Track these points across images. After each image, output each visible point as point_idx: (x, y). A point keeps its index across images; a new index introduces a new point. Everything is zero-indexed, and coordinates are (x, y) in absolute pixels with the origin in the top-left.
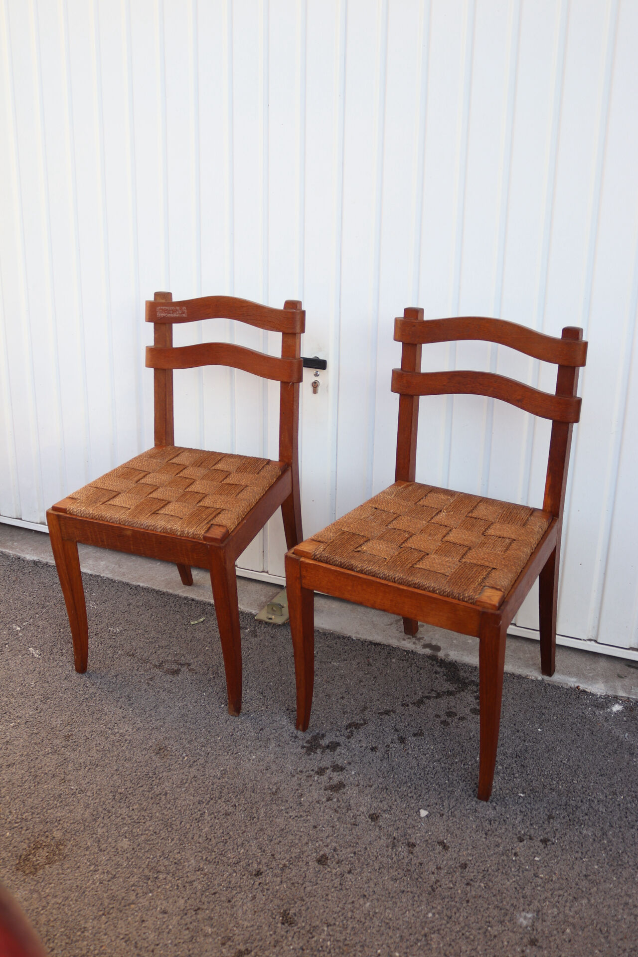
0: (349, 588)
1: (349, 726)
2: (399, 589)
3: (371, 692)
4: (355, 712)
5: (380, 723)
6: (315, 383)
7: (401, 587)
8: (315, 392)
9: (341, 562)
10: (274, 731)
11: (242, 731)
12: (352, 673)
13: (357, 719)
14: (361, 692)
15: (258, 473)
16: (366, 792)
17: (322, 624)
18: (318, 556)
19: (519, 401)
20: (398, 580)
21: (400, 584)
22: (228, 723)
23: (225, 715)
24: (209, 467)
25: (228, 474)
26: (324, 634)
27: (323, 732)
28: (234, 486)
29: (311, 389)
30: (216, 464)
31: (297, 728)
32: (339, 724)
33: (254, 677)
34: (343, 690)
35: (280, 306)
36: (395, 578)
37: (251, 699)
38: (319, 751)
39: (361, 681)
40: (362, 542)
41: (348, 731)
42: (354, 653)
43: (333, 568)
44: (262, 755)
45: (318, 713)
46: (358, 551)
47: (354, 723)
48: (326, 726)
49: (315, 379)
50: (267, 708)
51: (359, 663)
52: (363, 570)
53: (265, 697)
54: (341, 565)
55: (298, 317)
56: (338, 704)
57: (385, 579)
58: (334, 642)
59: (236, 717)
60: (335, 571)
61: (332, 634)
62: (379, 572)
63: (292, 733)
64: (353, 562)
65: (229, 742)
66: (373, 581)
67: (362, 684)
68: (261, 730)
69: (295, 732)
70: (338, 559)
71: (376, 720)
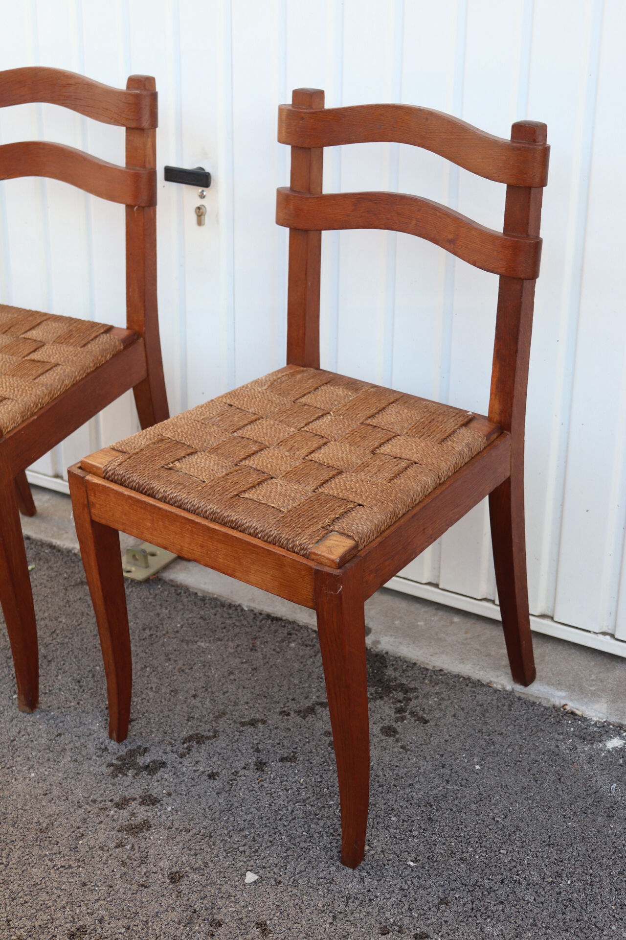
0: (149, 524)
1: (190, 739)
2: (209, 528)
3: (240, 690)
4: (206, 719)
5: (236, 738)
6: (199, 208)
7: (212, 525)
8: (200, 223)
9: (138, 483)
10: (77, 738)
11: (29, 735)
12: (223, 660)
13: (205, 729)
14: (225, 690)
15: (84, 345)
16: (178, 839)
17: (205, 583)
18: (110, 473)
19: (451, 242)
20: (210, 514)
21: (213, 520)
22: (14, 722)
23: (15, 711)
24: (19, 334)
25: (39, 345)
26: (203, 599)
27: (148, 745)
28: (39, 364)
29: (194, 218)
30: (30, 329)
31: (111, 737)
32: (176, 735)
33: (76, 657)
34: (201, 683)
35: (121, 85)
36: (206, 512)
37: (60, 689)
38: (130, 773)
39: (231, 673)
40: (182, 454)
41: (185, 745)
42: (237, 630)
43: (126, 492)
44: (46, 773)
45: (151, 715)
46: (170, 469)
47: (197, 734)
48: (155, 736)
49: (199, 202)
50: (78, 703)
51: (238, 646)
52: (166, 498)
53: (81, 687)
54: (139, 489)
55: (146, 102)
56: (184, 706)
57: (194, 512)
58: (213, 611)
59: (29, 713)
60: (130, 497)
61: (216, 599)
62: (186, 501)
63: (102, 744)
64: (156, 485)
65: (5, 751)
66: (177, 515)
67: (232, 677)
68: (57, 736)
69: (107, 741)
70: (136, 478)
71: (233, 732)
